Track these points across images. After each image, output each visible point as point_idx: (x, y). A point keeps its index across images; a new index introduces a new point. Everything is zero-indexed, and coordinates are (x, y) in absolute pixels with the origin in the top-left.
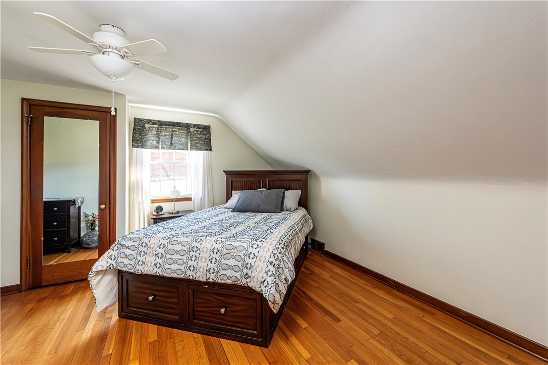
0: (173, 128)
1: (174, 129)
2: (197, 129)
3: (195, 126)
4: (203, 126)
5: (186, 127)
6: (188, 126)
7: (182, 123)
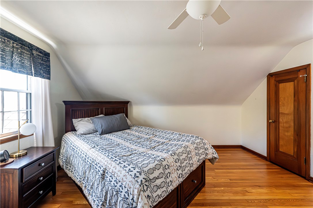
0: (13, 43)
1: (15, 45)
2: (40, 54)
3: (38, 49)
4: (45, 51)
5: (29, 48)
6: (31, 47)
7: (25, 41)
